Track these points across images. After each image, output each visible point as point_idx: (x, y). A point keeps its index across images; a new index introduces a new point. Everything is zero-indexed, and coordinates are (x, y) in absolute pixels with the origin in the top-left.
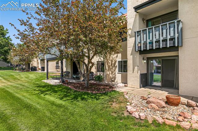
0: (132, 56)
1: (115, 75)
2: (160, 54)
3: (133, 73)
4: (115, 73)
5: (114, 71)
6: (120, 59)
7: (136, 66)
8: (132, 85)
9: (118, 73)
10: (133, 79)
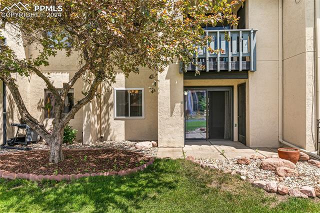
0: (169, 80)
1: (109, 125)
2: (205, 82)
3: (171, 116)
4: (109, 119)
5: (105, 114)
6: (122, 86)
7: (178, 103)
8: (169, 142)
9: (115, 119)
10: (172, 129)
